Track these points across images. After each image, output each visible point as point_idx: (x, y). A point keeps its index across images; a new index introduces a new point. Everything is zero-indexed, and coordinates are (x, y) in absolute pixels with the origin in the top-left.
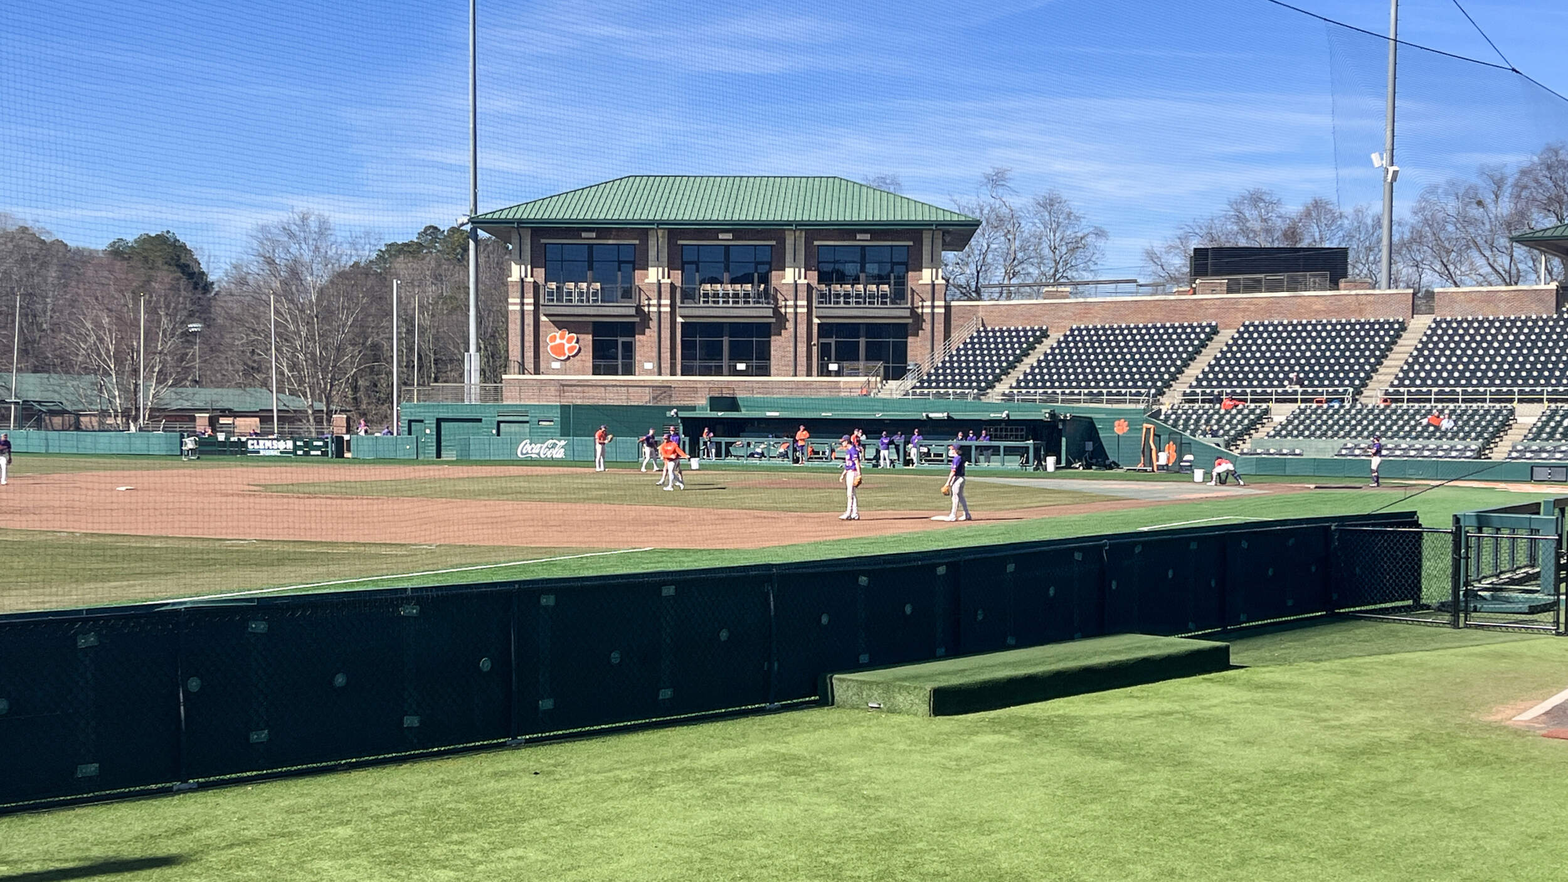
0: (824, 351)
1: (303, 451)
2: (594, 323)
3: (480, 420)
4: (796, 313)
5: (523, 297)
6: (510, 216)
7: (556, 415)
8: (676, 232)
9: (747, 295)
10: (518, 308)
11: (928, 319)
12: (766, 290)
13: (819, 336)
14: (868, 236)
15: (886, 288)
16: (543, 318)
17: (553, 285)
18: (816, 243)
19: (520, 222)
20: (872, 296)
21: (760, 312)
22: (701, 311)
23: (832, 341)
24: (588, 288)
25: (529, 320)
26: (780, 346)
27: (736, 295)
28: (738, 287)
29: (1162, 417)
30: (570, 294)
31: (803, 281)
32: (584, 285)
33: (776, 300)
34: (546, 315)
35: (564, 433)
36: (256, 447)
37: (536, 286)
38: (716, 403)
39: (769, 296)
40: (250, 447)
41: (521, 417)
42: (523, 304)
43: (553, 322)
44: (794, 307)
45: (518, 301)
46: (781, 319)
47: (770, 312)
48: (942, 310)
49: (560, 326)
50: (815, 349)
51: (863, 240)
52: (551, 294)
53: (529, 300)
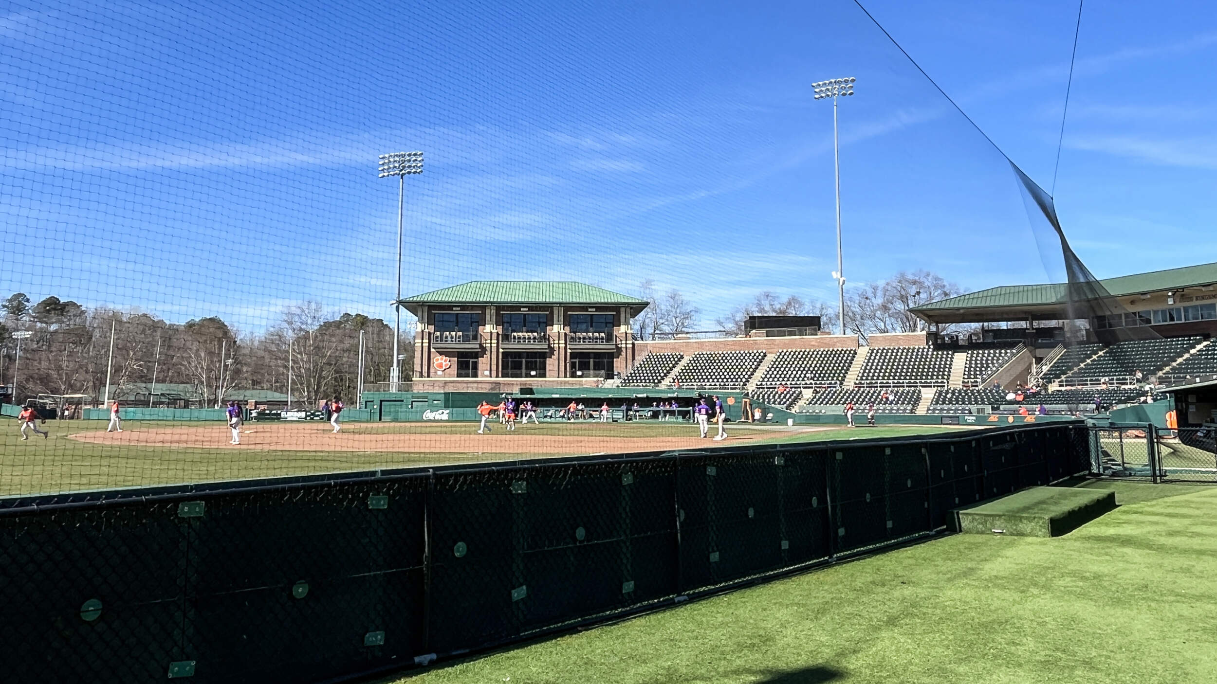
0: (573, 365)
1: (311, 417)
2: (458, 352)
3: (402, 401)
4: (559, 347)
5: (423, 339)
6: (418, 299)
7: (442, 397)
8: (500, 307)
9: (535, 338)
10: (420, 344)
11: (624, 350)
12: (544, 335)
13: (571, 358)
14: (594, 310)
15: (603, 335)
16: (432, 350)
17: (438, 333)
18: (569, 313)
19: (424, 302)
20: (596, 338)
21: (542, 346)
22: (513, 346)
23: (577, 361)
24: (456, 335)
25: (426, 350)
26: (551, 363)
27: (529, 338)
28: (530, 334)
29: (750, 396)
30: (446, 337)
31: (562, 331)
32: (453, 334)
33: (549, 341)
34: (435, 348)
35: (446, 407)
36: (286, 416)
37: (429, 333)
38: (523, 391)
39: (545, 338)
40: (282, 416)
41: (425, 399)
42: (422, 343)
43: (437, 352)
44: (559, 344)
45: (420, 341)
46: (552, 350)
47: (546, 347)
48: (631, 346)
49: (441, 354)
50: (568, 364)
51: (592, 312)
52: (437, 337)
53: (426, 341)
